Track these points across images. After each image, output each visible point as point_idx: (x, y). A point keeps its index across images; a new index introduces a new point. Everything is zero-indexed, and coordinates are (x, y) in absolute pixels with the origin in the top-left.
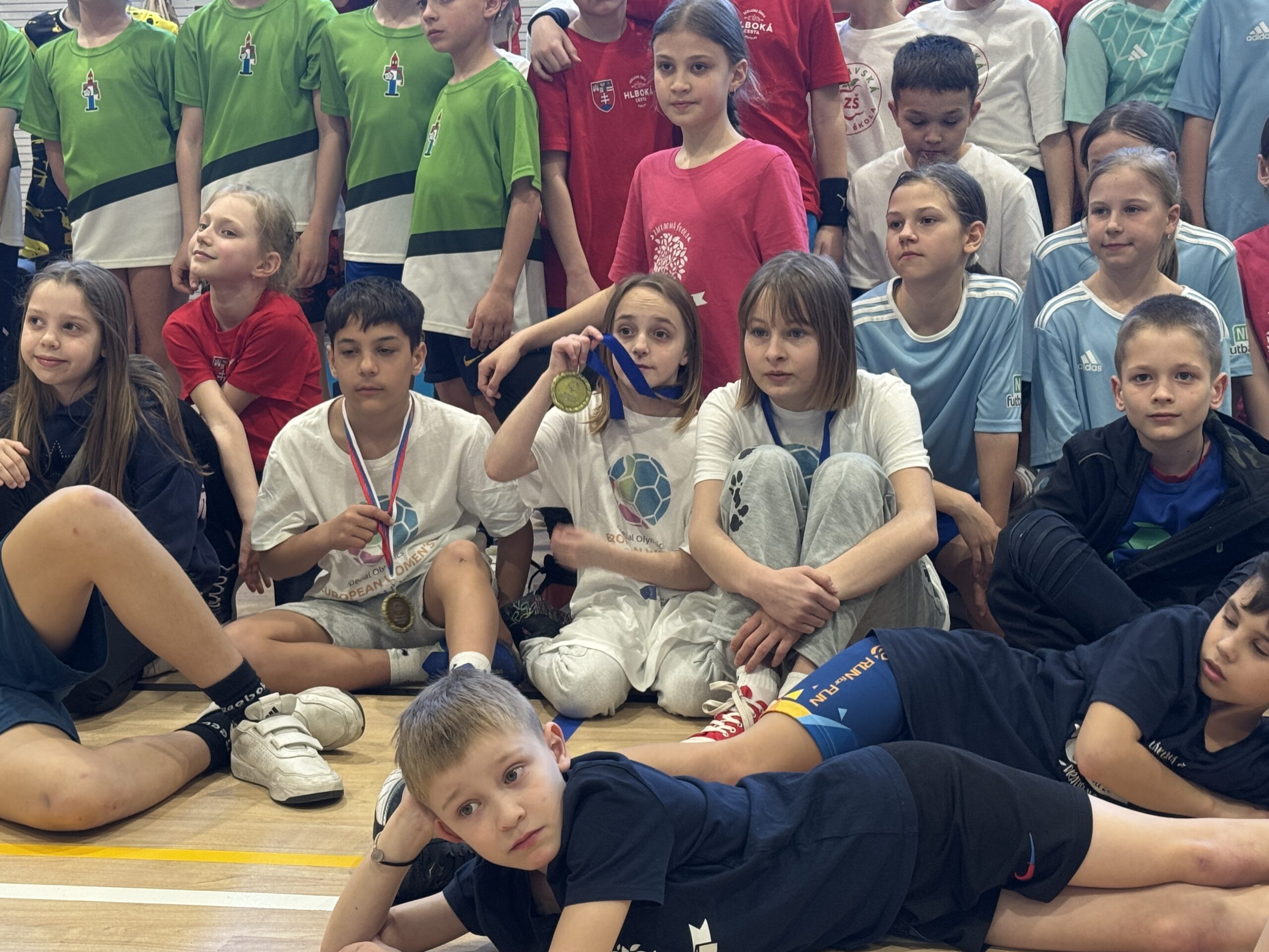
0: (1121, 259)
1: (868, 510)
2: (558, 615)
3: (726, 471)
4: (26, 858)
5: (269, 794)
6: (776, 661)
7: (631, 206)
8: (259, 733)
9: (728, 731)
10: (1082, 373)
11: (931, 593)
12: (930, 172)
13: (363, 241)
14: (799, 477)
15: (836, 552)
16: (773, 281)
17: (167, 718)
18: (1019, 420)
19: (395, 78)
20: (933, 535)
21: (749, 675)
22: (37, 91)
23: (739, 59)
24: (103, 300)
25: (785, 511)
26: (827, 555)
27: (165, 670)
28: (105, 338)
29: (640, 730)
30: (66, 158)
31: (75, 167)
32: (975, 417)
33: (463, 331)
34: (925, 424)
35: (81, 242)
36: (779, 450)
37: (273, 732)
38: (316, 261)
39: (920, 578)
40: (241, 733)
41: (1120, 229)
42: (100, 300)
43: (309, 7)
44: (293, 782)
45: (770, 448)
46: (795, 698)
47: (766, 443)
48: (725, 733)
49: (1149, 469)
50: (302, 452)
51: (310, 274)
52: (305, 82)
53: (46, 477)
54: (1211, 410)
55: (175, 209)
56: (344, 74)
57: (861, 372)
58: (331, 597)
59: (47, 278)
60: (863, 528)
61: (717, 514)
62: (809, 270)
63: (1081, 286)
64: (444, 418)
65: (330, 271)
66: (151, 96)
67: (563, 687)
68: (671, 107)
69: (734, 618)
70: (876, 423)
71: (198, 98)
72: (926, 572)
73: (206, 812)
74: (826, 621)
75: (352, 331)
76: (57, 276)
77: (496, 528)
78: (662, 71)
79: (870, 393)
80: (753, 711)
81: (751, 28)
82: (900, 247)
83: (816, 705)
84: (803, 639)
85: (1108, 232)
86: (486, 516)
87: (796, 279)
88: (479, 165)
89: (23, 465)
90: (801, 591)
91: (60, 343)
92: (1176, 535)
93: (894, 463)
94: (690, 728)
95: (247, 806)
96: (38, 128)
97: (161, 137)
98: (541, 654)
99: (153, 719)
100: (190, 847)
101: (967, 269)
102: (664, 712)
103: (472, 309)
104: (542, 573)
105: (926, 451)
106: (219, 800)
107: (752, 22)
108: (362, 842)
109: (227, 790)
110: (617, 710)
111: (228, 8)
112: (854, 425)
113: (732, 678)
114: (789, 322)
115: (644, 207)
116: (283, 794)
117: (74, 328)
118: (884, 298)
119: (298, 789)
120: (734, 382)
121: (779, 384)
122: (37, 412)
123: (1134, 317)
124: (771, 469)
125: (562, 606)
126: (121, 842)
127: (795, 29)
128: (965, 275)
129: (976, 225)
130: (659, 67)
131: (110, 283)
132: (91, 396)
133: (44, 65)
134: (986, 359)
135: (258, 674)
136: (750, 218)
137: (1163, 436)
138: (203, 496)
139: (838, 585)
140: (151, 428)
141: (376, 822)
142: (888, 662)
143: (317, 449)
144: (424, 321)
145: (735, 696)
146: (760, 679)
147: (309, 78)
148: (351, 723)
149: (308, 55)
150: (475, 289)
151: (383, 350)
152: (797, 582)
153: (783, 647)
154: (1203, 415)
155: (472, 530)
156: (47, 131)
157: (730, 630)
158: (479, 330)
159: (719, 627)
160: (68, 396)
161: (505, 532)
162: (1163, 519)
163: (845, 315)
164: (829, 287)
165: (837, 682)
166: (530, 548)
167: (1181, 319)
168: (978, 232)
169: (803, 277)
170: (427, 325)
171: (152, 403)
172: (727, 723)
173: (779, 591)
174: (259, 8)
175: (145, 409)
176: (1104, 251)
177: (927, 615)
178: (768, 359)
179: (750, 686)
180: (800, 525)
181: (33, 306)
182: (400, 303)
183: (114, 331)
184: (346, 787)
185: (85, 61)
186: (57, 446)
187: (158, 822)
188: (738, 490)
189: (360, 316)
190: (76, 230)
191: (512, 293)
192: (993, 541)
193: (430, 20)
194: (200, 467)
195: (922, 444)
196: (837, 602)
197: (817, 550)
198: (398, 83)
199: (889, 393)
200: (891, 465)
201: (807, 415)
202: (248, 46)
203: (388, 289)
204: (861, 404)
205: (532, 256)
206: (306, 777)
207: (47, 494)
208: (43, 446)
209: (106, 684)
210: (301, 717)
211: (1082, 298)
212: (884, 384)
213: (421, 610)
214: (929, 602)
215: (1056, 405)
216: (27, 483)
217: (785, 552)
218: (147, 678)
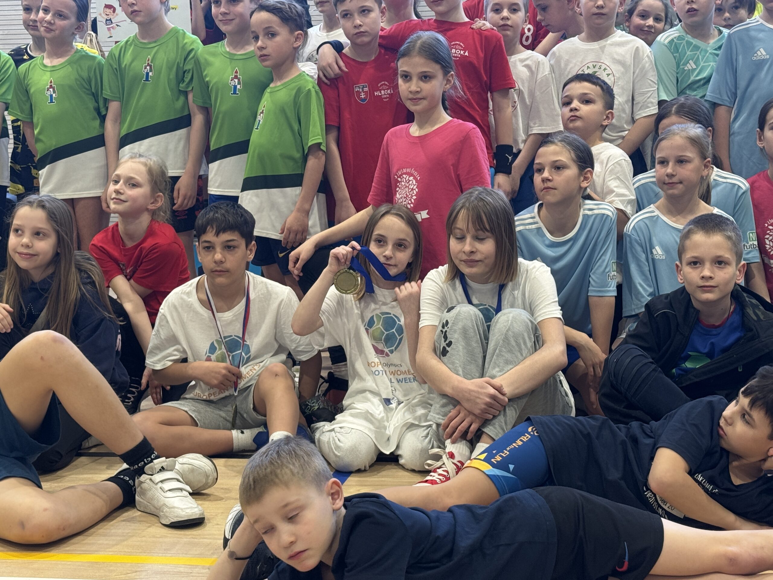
0: (675, 191)
1: (525, 343)
2: (335, 408)
3: (439, 320)
4: (10, 561)
5: (159, 520)
6: (470, 436)
7: (382, 158)
8: (153, 482)
9: (440, 479)
10: (653, 260)
11: (564, 394)
12: (560, 139)
13: (218, 182)
14: (483, 324)
15: (506, 369)
16: (467, 205)
17: (96, 474)
18: (615, 288)
19: (236, 84)
20: (564, 359)
21: (453, 445)
22: (19, 92)
23: (449, 72)
24: (58, 217)
25: (474, 345)
26: (500, 371)
27: (95, 444)
28: (60, 240)
29: (386, 479)
30: (36, 132)
31: (41, 137)
32: (589, 287)
33: (278, 236)
34: (559, 290)
35: (45, 183)
36: (471, 307)
37: (162, 481)
38: (189, 194)
39: (556, 385)
40: (142, 482)
41: (674, 173)
42: (56, 218)
43: (186, 41)
44: (174, 513)
45: (465, 306)
46: (483, 459)
47: (463, 303)
48: (438, 480)
49: (698, 320)
50: (180, 310)
51: (186, 201)
52: (182, 86)
53: (23, 326)
54: (736, 284)
55: (103, 162)
56: (207, 82)
57: (520, 260)
58: (197, 397)
59: (25, 205)
60: (522, 355)
61: (433, 346)
62: (489, 198)
63: (652, 207)
64: (267, 288)
65: (198, 200)
66: (88, 94)
67: (336, 453)
68: (409, 101)
69: (443, 410)
70: (529, 291)
71: (118, 96)
72: (560, 381)
73: (120, 531)
74: (500, 411)
75: (210, 236)
76: (30, 203)
77: (300, 356)
78: (404, 80)
79: (526, 272)
80: (455, 467)
81: (455, 53)
82: (542, 184)
83: (495, 462)
84: (486, 422)
85: (667, 175)
86: (293, 348)
87: (481, 204)
88: (288, 135)
89: (9, 318)
90: (485, 393)
91: (32, 244)
92: (714, 360)
93: (540, 315)
94: (417, 478)
95: (145, 528)
96: (19, 114)
97: (94, 119)
98: (323, 432)
99: (88, 474)
100: (111, 553)
101: (582, 197)
102: (403, 467)
103: (283, 223)
104: (327, 383)
105: (560, 308)
106: (128, 524)
107: (456, 49)
108: (216, 550)
109: (133, 518)
110: (370, 466)
111: (137, 42)
112: (516, 292)
113: (442, 446)
114: (477, 230)
115: (390, 159)
116: (167, 520)
117: (41, 235)
118: (533, 215)
119: (177, 517)
120: (443, 266)
121: (471, 267)
122: (18, 287)
123: (690, 227)
124: (466, 319)
125: (338, 404)
126: (68, 551)
127: (482, 55)
128: (581, 201)
129: (588, 171)
130: (402, 77)
131: (63, 208)
132: (51, 276)
133: (23, 76)
134: (595, 252)
135: (153, 446)
136: (456, 166)
137: (707, 299)
138: (119, 337)
139: (507, 390)
140: (88, 296)
141: (225, 537)
142: (539, 436)
143: (189, 307)
144: (255, 230)
145: (444, 457)
146: (460, 447)
147: (185, 83)
148: (209, 476)
149: (184, 69)
150: (284, 209)
151: (228, 247)
152: (482, 387)
153: (474, 427)
154: (731, 287)
155: (283, 357)
156: (24, 116)
157: (441, 417)
158: (287, 235)
159: (434, 415)
160: (37, 276)
161: (304, 358)
162: (706, 351)
163: (511, 225)
164: (502, 209)
165: (508, 449)
166: (320, 368)
167: (719, 228)
168: (589, 175)
169: (485, 203)
170: (257, 232)
171: (89, 280)
172: (439, 475)
173: (471, 393)
174: (155, 42)
175: (84, 284)
176: (666, 187)
177: (561, 407)
178: (464, 252)
179: (454, 451)
180: (484, 353)
181: (16, 222)
182: (239, 219)
183: (65, 236)
184: (207, 515)
185: (48, 74)
186: (30, 307)
187: (91, 538)
188: (446, 331)
189: (214, 227)
190: (42, 175)
191: (307, 213)
192: (601, 362)
193: (261, 48)
194: (117, 319)
195: (557, 303)
196: (507, 399)
197: (494, 368)
198: (238, 87)
199: (537, 273)
200: (538, 316)
201: (489, 286)
202: (148, 65)
203: (232, 210)
204: (520, 280)
205: (319, 191)
206: (182, 509)
207: (24, 336)
208: (21, 307)
209: (58, 452)
210: (178, 473)
211: (653, 214)
212: (534, 267)
213: (252, 406)
214: (562, 400)
215: (637, 279)
216: (11, 329)
217: (474, 369)
218: (84, 449)
